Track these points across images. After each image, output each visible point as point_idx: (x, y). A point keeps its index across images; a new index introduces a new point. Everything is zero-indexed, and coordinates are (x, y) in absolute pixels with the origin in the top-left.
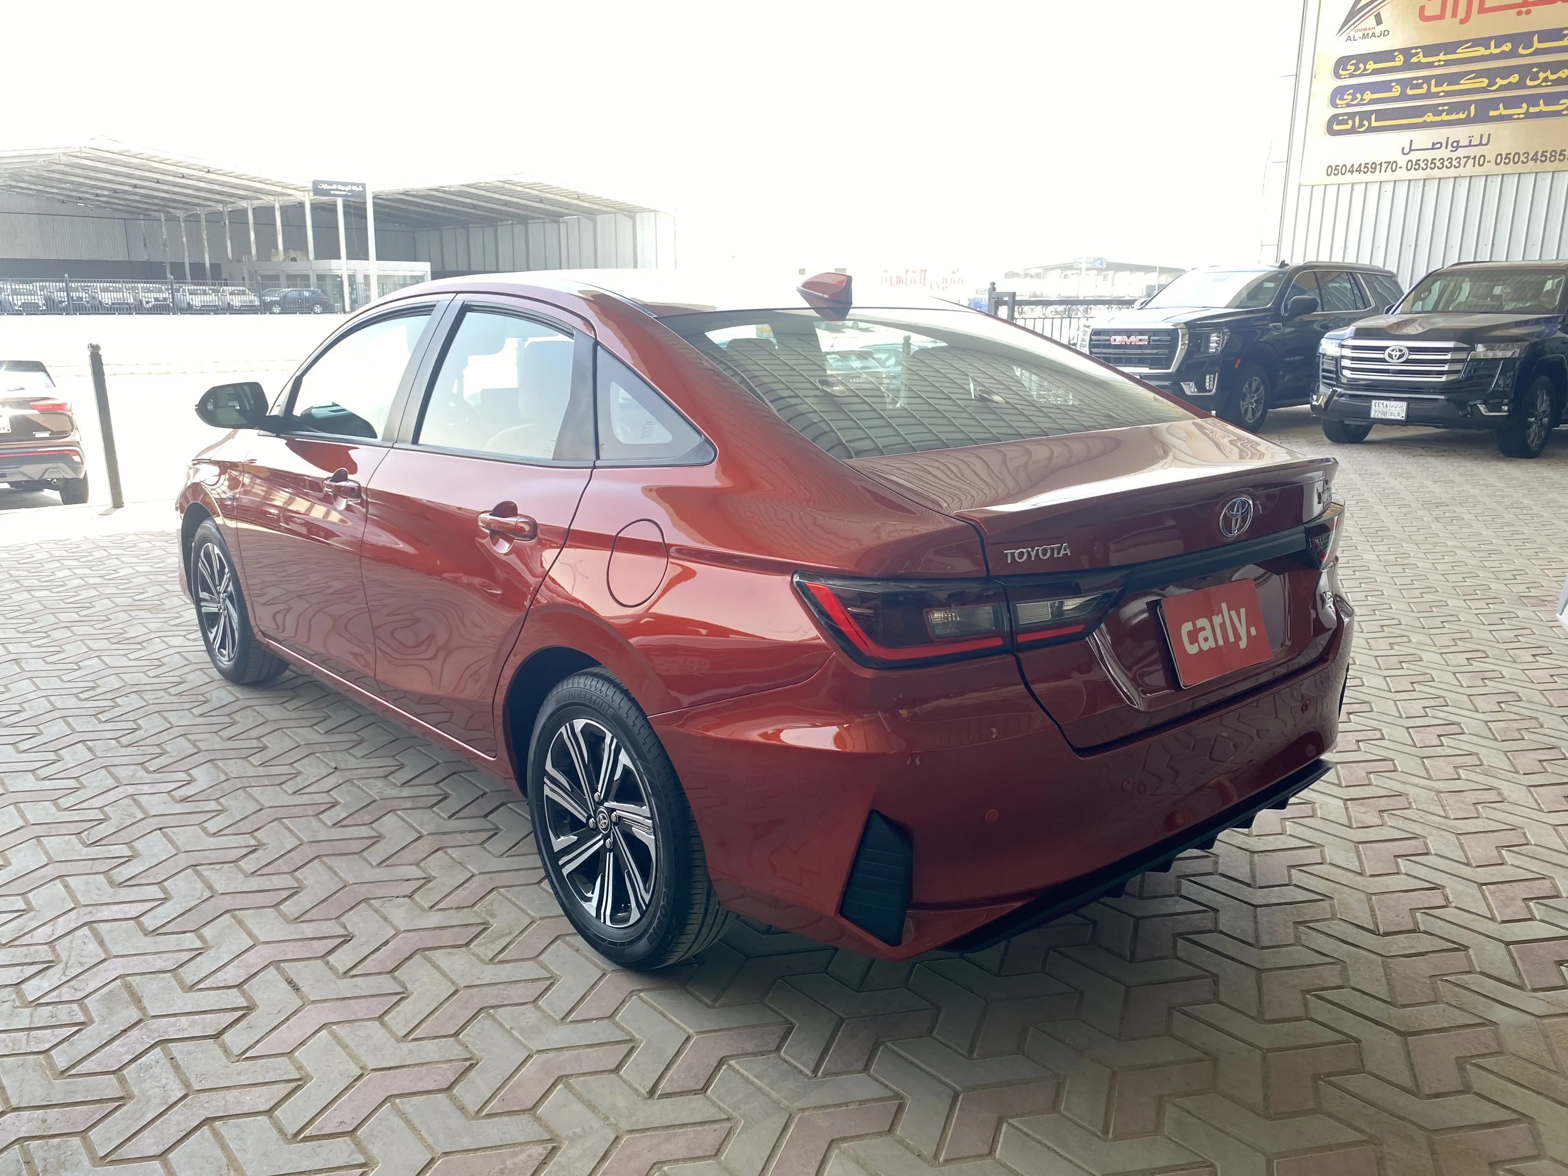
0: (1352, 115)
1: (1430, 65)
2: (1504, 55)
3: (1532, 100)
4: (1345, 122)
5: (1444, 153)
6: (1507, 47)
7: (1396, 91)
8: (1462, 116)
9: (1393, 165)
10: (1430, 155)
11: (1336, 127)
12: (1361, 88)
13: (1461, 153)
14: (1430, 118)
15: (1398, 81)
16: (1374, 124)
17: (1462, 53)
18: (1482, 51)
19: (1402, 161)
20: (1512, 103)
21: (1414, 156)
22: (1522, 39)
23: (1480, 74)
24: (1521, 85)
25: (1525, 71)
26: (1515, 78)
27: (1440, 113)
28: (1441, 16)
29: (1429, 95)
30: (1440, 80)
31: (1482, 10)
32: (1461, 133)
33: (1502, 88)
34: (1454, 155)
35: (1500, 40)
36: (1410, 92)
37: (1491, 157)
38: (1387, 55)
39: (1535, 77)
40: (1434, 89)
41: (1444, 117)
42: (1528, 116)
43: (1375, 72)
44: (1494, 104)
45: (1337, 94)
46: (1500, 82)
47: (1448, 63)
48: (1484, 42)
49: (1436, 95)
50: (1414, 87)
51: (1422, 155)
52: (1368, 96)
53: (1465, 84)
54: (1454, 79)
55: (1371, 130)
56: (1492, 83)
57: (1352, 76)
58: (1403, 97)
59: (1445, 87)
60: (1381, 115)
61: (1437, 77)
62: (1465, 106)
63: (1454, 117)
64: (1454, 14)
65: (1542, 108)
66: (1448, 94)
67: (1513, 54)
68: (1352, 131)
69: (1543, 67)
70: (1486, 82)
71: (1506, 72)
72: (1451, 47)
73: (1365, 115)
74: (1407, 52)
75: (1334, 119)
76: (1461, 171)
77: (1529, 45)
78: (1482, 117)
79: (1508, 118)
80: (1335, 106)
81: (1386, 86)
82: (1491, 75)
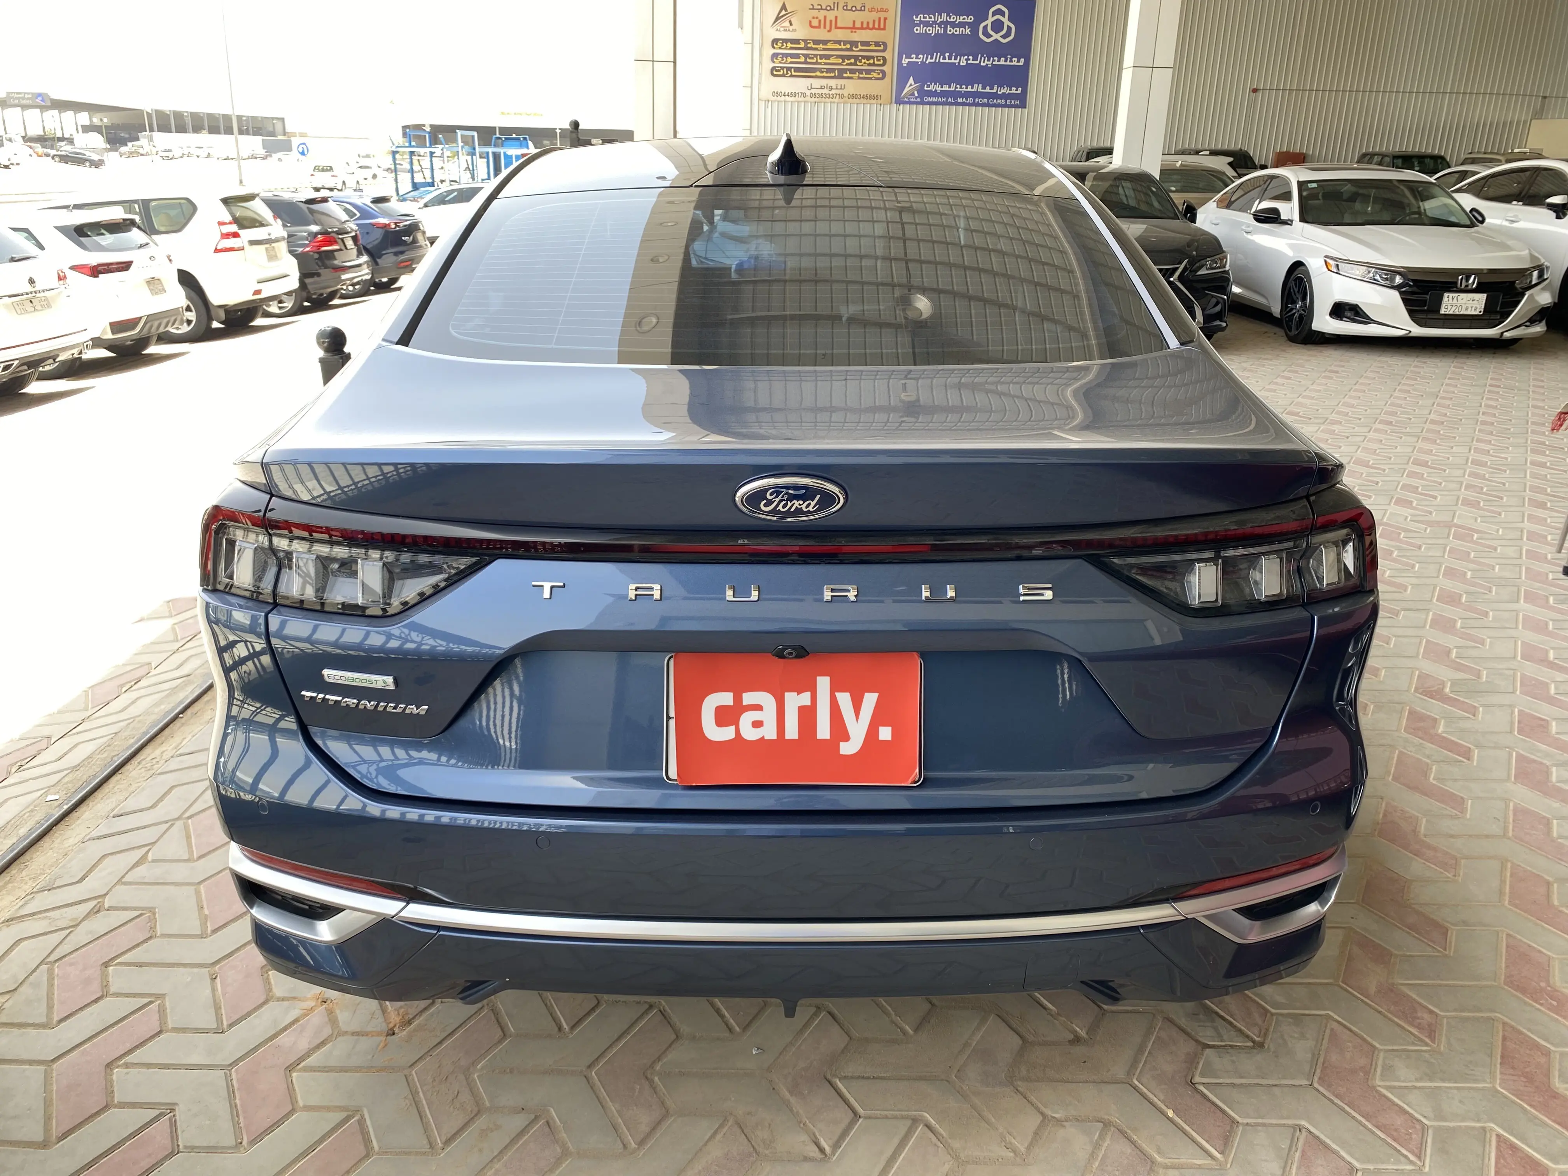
0: (783, 68)
1: (816, 49)
2: (847, 50)
3: (861, 72)
4: (779, 71)
5: (825, 91)
6: (848, 46)
7: (802, 59)
8: (832, 75)
9: (804, 95)
10: (820, 91)
11: (775, 73)
12: (786, 55)
13: (833, 92)
14: (818, 74)
15: (803, 55)
16: (794, 74)
17: (830, 46)
18: (838, 46)
19: (808, 93)
20: (853, 71)
21: (813, 91)
22: (854, 44)
23: (838, 56)
24: (855, 64)
25: (856, 58)
26: (852, 61)
27: (822, 72)
28: (819, 27)
29: (817, 63)
30: (822, 57)
31: (836, 28)
32: (833, 83)
33: (848, 64)
34: (831, 93)
35: (845, 43)
36: (809, 60)
37: (846, 95)
38: (797, 41)
39: (860, 61)
40: (819, 61)
41: (825, 74)
42: (859, 78)
43: (791, 48)
44: (845, 71)
45: (774, 56)
46: (847, 61)
47: (824, 49)
48: (839, 42)
49: (820, 64)
50: (810, 58)
51: (817, 91)
52: (789, 59)
53: (832, 60)
54: (828, 57)
55: (792, 76)
56: (843, 61)
57: (780, 48)
58: (805, 62)
59: (824, 60)
60: (797, 70)
61: (820, 55)
62: (833, 70)
63: (829, 75)
64: (825, 27)
65: (864, 75)
66: (826, 64)
67: (851, 50)
68: (783, 76)
69: (864, 57)
70: (840, 61)
71: (849, 57)
72: (825, 42)
73: (789, 69)
74: (805, 41)
75: (773, 69)
76: (834, 100)
77: (857, 47)
78: (840, 77)
79: (851, 78)
80: (774, 62)
81: (797, 56)
82: (843, 57)
